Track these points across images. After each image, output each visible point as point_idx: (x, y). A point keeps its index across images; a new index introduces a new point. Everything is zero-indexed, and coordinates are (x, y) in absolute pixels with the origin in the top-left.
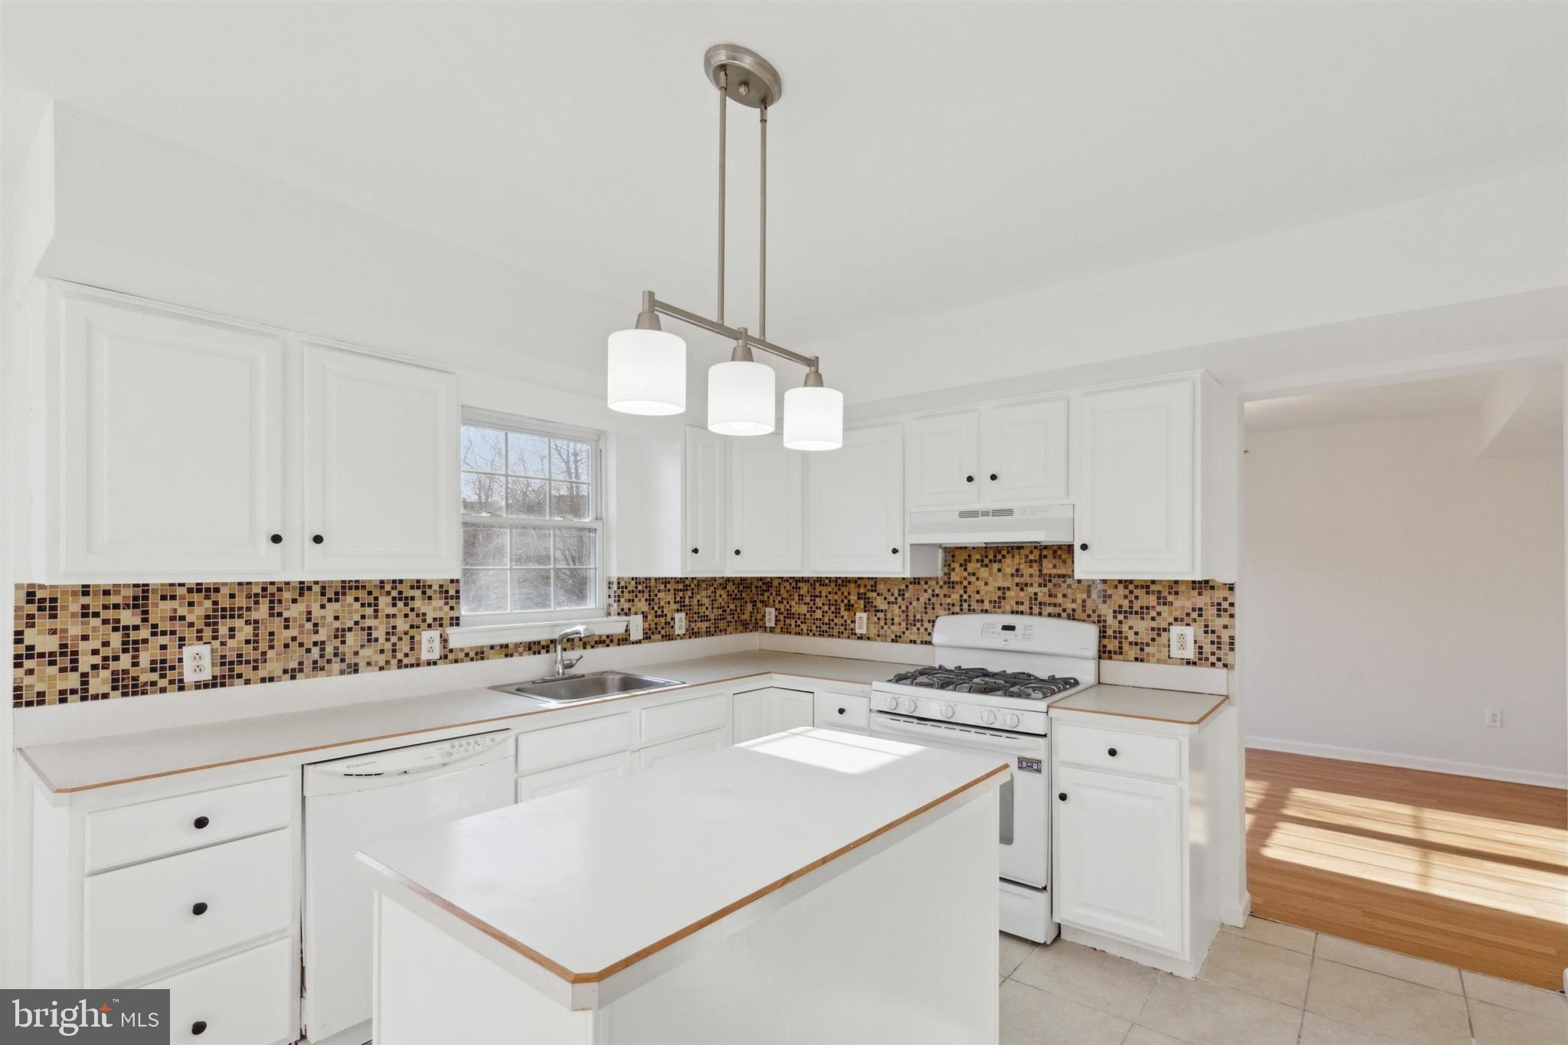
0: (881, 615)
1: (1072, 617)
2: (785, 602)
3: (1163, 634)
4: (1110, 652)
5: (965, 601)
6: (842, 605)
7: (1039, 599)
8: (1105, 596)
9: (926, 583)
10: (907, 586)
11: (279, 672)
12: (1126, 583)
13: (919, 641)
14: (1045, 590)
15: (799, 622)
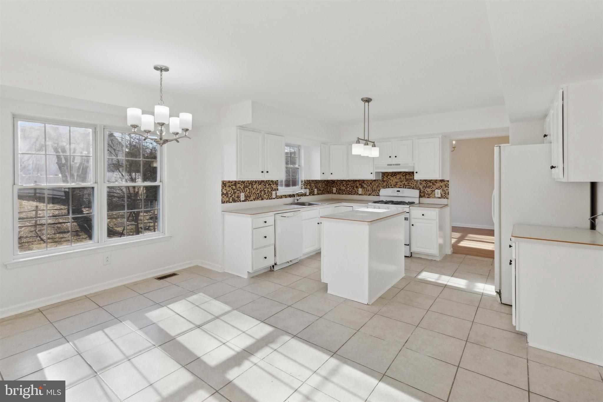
0: (365, 189)
1: (413, 188)
2: (339, 186)
3: (434, 192)
4: (422, 196)
5: (387, 185)
6: (355, 187)
7: (405, 184)
8: (421, 184)
9: (377, 181)
10: (372, 182)
11: (253, 199)
12: (425, 180)
13: (375, 195)
14: (407, 182)
15: (343, 191)
